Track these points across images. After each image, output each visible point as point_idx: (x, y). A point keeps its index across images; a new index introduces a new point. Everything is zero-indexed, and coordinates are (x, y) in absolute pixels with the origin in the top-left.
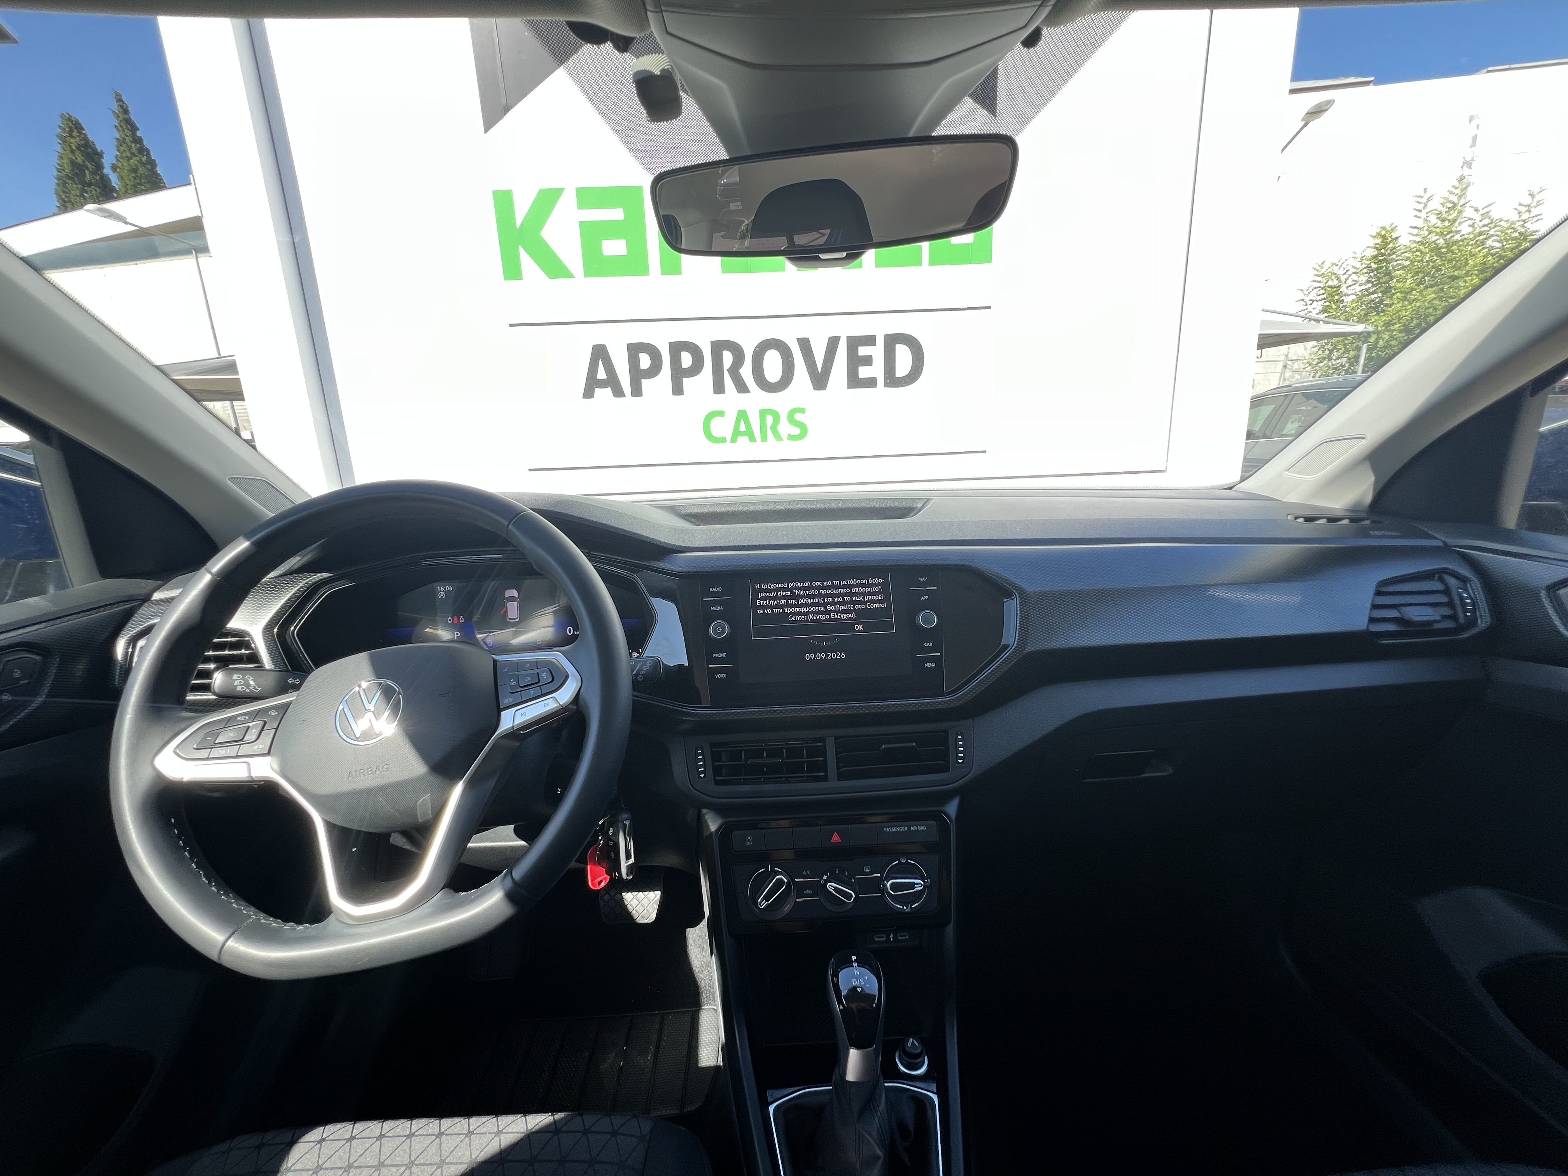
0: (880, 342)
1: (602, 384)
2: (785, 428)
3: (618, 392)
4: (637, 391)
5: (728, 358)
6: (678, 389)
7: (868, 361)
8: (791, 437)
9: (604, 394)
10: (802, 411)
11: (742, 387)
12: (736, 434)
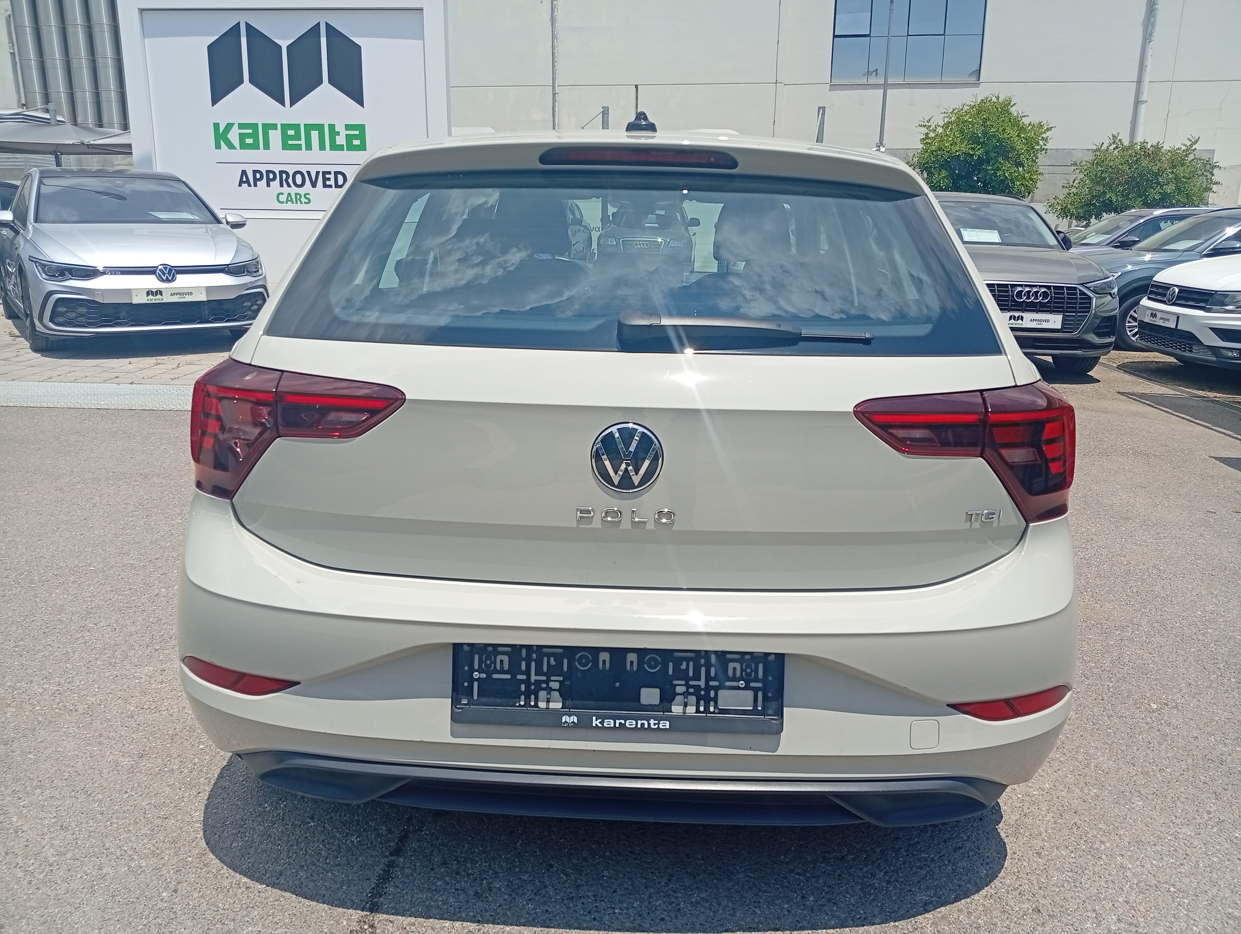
0: (333, 173)
1: (244, 182)
2: (303, 200)
3: (249, 185)
4: (255, 185)
5: (284, 176)
6: (268, 185)
7: (329, 179)
8: (305, 203)
9: (245, 186)
10: (309, 194)
11: (289, 186)
12: (287, 201)
